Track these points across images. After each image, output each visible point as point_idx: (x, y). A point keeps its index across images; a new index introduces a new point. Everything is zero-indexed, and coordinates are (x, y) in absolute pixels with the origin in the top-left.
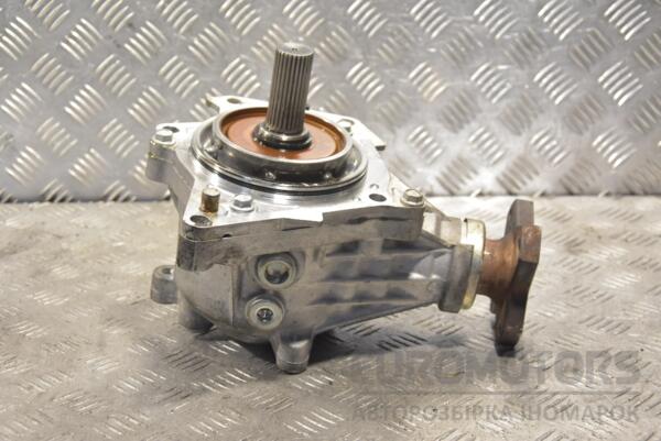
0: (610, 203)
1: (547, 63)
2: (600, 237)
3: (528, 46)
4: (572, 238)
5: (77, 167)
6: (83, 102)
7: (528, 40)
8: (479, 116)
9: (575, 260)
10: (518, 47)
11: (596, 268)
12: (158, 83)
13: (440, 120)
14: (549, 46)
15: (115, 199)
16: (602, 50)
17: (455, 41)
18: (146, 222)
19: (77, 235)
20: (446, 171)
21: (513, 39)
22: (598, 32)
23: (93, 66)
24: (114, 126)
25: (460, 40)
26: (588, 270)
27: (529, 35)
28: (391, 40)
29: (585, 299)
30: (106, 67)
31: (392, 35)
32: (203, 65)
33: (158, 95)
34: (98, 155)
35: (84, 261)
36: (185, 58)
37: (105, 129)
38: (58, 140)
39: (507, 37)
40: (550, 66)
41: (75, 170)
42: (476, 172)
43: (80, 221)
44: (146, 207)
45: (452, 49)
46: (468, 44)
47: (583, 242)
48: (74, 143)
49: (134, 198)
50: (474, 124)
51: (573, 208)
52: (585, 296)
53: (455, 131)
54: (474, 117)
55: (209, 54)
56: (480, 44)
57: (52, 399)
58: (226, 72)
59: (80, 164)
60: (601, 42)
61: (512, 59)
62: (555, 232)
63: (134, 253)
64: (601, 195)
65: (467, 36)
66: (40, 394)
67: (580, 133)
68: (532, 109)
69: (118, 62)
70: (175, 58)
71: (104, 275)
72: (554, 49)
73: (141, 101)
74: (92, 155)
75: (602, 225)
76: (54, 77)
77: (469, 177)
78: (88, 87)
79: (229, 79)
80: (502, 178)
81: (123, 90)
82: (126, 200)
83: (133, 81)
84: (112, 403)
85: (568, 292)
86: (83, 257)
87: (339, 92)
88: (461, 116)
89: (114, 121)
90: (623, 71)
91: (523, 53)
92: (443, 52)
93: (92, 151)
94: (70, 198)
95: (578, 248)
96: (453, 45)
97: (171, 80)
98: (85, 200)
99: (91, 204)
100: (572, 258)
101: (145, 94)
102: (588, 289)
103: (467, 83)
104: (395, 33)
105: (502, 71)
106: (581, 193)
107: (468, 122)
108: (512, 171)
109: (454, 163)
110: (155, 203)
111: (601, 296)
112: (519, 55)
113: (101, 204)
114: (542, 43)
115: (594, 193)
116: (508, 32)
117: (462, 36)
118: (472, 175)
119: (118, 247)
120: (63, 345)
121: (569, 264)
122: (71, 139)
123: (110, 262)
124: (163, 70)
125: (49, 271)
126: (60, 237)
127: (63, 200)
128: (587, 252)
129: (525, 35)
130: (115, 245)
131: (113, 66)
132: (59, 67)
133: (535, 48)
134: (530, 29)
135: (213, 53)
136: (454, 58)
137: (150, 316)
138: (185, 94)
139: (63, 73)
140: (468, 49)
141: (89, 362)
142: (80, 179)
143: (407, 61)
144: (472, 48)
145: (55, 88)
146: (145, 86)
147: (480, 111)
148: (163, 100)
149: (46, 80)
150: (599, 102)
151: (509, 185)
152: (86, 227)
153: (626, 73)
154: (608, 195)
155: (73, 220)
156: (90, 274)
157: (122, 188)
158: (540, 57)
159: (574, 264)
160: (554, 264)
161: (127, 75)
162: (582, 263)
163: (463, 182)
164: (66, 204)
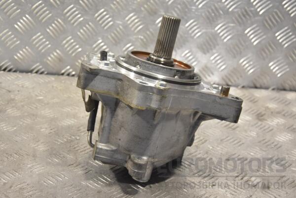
0: (275, 94)
1: (252, 24)
2: (272, 113)
3: (244, 16)
4: (258, 112)
5: (18, 55)
6: (24, 23)
7: (245, 13)
8: (217, 47)
10: (239, 16)
11: (272, 130)
12: (62, 17)
13: (198, 48)
14: (254, 17)
15: (36, 72)
16: (279, 20)
17: (210, 11)
18: (53, 87)
19: (18, 91)
21: (237, 12)
22: (278, 12)
23: (30, 5)
24: (39, 36)
25: (212, 10)
26: (268, 130)
27: (246, 11)
28: (179, 6)
29: (269, 147)
30: (37, 7)
31: (180, 4)
32: (86, 10)
33: (62, 23)
34: (29, 50)
35: (23, 106)
36: (78, 7)
37: (34, 38)
38: (10, 40)
39: (236, 10)
40: (254, 26)
41: (17, 56)
42: (213, 74)
43: (20, 82)
44: (52, 78)
45: (208, 14)
46: (216, 12)
47: (264, 114)
48: (18, 42)
49: (46, 73)
50: (214, 51)
51: (258, 95)
52: (268, 145)
53: (205, 53)
54: (215, 47)
55: (89, 6)
56: (221, 12)
57: (11, 187)
58: (96, 15)
59: (20, 54)
60: (279, 17)
61: (236, 22)
62: (251, 108)
63: (48, 104)
64: (270, 89)
65: (216, 8)
66: (5, 184)
67: (264, 59)
68: (243, 46)
69: (43, 5)
70: (72, 6)
71: (34, 115)
72: (256, 18)
73: (53, 25)
74: (26, 49)
75: (272, 105)
76: (11, 9)
77: (209, 76)
78: (27, 16)
79: (98, 19)
80: (225, 78)
81: (45, 19)
82: (42, 73)
83: (50, 15)
84: (41, 191)
85: (260, 142)
86: (22, 104)
87: (151, 30)
88: (209, 47)
89: (39, 34)
90: (288, 31)
91: (241, 19)
92: (203, 14)
93: (27, 47)
94: (14, 70)
95: (262, 118)
96: (209, 12)
97: (69, 16)
98: (22, 72)
99: (24, 74)
100: (260, 123)
101: (56, 22)
102: (269, 141)
103: (213, 31)
104: (182, 4)
105: (231, 26)
106: (261, 88)
107: (212, 49)
108: (230, 75)
109: (203, 69)
110: (56, 76)
111: (276, 145)
112: (240, 20)
113: (29, 74)
114: (251, 15)
115: (267, 88)
116: (235, 8)
117: (213, 8)
118: (211, 75)
119: (40, 100)
120: (15, 155)
121: (259, 126)
122: (17, 41)
123: (36, 108)
124: (66, 11)
125: (6, 110)
126: (10, 92)
127: (10, 71)
128: (266, 120)
129: (243, 10)
130: (38, 98)
131: (41, 7)
132: (13, 4)
133: (248, 17)
134: (246, 8)
135: (91, 5)
136: (208, 18)
137: (58, 141)
138: (75, 24)
139: (15, 8)
140: (215, 14)
141: (29, 166)
142: (20, 61)
143: (186, 18)
144: (217, 14)
145: (10, 15)
146: (56, 18)
147: (218, 45)
148: (65, 26)
149: (5, 10)
150: (275, 46)
151: (227, 81)
152: (23, 87)
153: (289, 33)
154: (273, 89)
155: (16, 82)
156: (26, 114)
157: (41, 67)
158: (249, 22)
159: (261, 126)
160: (252, 126)
161: (48, 12)
162: (265, 126)
163: (206, 78)
164: (11, 73)
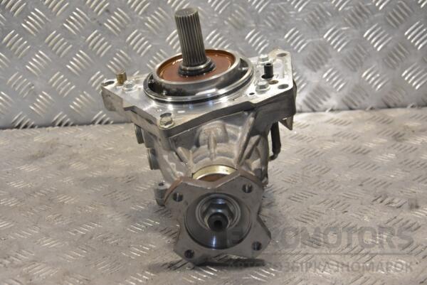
0: (416, 112)
1: (371, 24)
2: (413, 131)
3: (360, 14)
4: (396, 133)
5: (75, 103)
6: (78, 61)
7: (359, 10)
8: (330, 60)
9: (401, 145)
10: (353, 15)
11: (416, 149)
12: (126, 48)
13: (305, 64)
14: (373, 14)
15: (100, 123)
16: (406, 14)
17: (314, 13)
18: (123, 135)
19: (81, 145)
20: (309, 96)
21: (350, 10)
22: (404, 4)
23: (84, 38)
24: (99, 76)
25: (316, 12)
26: (411, 150)
27: (360, 8)
28: (273, 13)
29: (413, 167)
30: (93, 38)
31: (274, 10)
32: (154, 34)
33: (126, 55)
34: (88, 95)
35: (90, 159)
36: (144, 31)
37: (92, 78)
38: (63, 86)
39: (347, 9)
40: (374, 27)
41: (73, 105)
42: (329, 97)
43: (82, 136)
44: (121, 127)
45: (311, 18)
46: (322, 15)
47: (404, 134)
48: (73, 87)
49: (112, 122)
50: (326, 66)
51: (393, 115)
52: (413, 165)
53: (315, 71)
54: (327, 61)
55: (158, 28)
56: (329, 14)
57: (91, 238)
58: (168, 38)
59: (77, 102)
60: (406, 10)
61: (349, 23)
62: (384, 130)
63: (120, 154)
64: (409, 107)
65: (321, 9)
66: (83, 235)
67: (394, 68)
68: (363, 54)
69: (100, 35)
70: (136, 31)
71: (104, 167)
72: (376, 16)
73: (115, 59)
74: (84, 95)
75: (414, 124)
76: (60, 46)
77: (325, 100)
78: (81, 51)
79: (171, 43)
80: (345, 99)
81: (104, 53)
82: (107, 123)
83: (110, 46)
84: (129, 238)
85: (401, 163)
86: (88, 157)
87: (240, 49)
88: (318, 61)
89: (99, 72)
90: (420, 27)
91: (356, 18)
92: (305, 20)
93: (85, 92)
94: (72, 123)
95: (400, 138)
96: (312, 15)
97: (134, 45)
98: (81, 124)
99: (85, 126)
100: (398, 144)
101: (118, 54)
102: (413, 161)
103: (321, 39)
104: (276, 9)
105: (344, 30)
106: (396, 106)
107: (323, 64)
108: (351, 94)
109: (315, 91)
110: (126, 124)
111: (423, 164)
112: (354, 21)
113: (91, 125)
114: (368, 12)
115: (404, 106)
116: (347, 6)
117: (318, 9)
118: (327, 98)
119: (110, 150)
120: (90, 208)
121: (398, 147)
122: (71, 86)
123: (106, 159)
124: (129, 38)
125: (69, 166)
126: (70, 147)
127: (66, 125)
128: (407, 140)
129: (357, 8)
130: (106, 149)
131: (97, 37)
132: (62, 39)
133: (365, 15)
134: (361, 4)
135: (160, 26)
136: (313, 24)
137: (140, 189)
138: (142, 54)
139: (65, 43)
140: (321, 17)
141: (109, 216)
142: (77, 111)
143: (283, 27)
144: (324, 17)
145: (61, 53)
146: (118, 50)
147: (331, 57)
148: (130, 58)
149: (54, 48)
150: (406, 49)
151: (350, 103)
152: (85, 140)
153: (421, 29)
154: (412, 107)
155: (77, 136)
156: (95, 166)
157: (104, 115)
158: (367, 21)
159: (401, 147)
160: (389, 148)
161: (106, 43)
162: (405, 147)
163: (321, 103)
164: (69, 127)
